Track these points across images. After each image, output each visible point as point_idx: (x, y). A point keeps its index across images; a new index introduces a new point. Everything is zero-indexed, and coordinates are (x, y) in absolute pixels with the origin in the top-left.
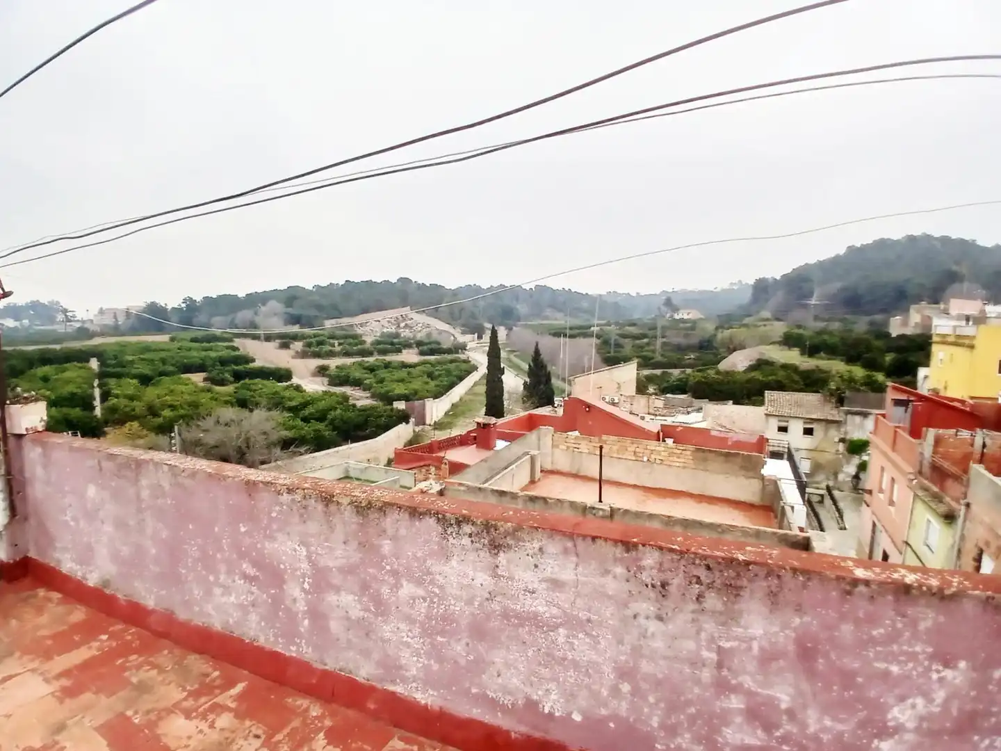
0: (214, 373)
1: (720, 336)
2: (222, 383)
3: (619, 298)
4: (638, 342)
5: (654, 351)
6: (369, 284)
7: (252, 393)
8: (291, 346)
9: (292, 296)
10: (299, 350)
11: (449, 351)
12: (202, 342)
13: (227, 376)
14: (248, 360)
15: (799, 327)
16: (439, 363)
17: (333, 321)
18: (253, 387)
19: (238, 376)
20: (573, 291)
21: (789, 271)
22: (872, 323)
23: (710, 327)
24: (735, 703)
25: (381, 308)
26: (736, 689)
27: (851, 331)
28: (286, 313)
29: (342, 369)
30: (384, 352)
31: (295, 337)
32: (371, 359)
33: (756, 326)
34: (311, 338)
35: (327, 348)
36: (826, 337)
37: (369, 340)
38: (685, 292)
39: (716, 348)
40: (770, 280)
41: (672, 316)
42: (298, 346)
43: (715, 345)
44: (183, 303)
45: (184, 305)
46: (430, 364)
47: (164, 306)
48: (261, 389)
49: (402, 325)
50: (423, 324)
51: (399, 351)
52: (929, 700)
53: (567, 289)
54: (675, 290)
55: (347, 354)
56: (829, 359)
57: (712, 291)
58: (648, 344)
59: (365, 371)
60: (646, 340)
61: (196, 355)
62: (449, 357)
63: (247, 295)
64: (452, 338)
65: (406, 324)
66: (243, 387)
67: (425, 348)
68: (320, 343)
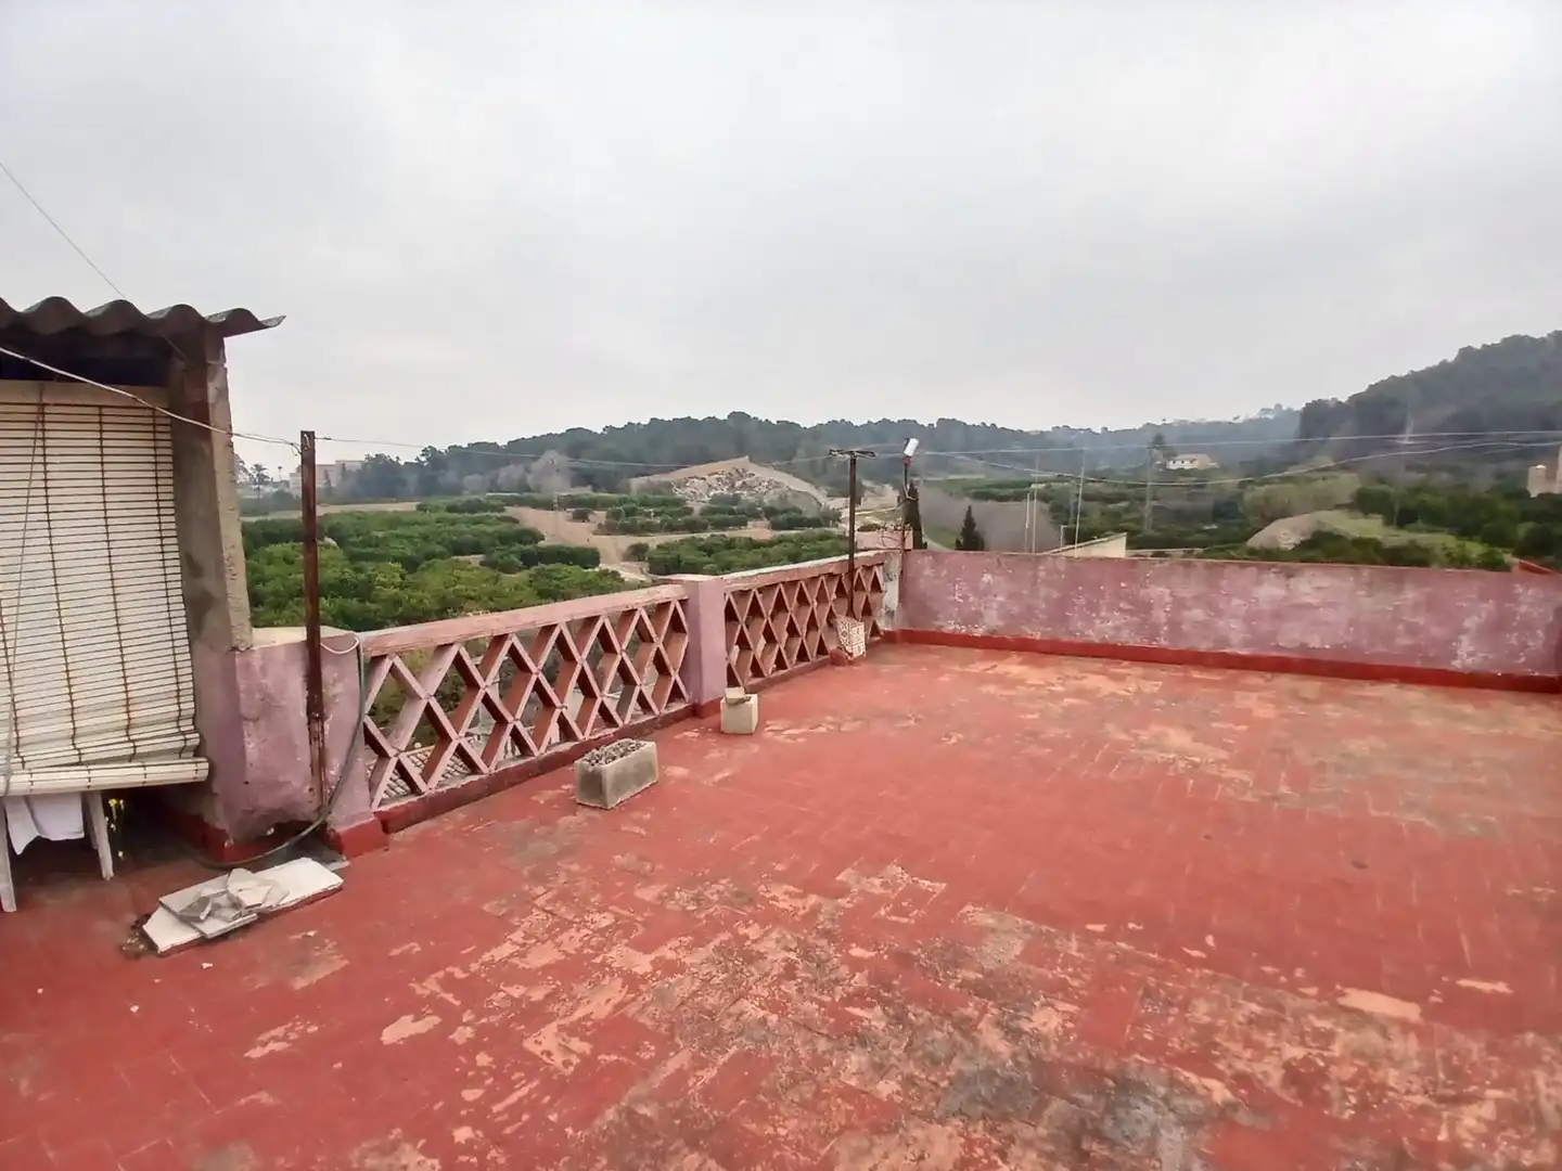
0: (495, 555)
1: (1248, 496)
2: (508, 568)
3: (1073, 437)
4: (1111, 506)
5: (1139, 521)
6: (688, 423)
7: (558, 582)
8: (590, 517)
9: (576, 442)
10: (603, 523)
11: (815, 523)
12: (464, 512)
13: (514, 558)
14: (535, 536)
15: (1381, 481)
16: (802, 539)
17: (642, 480)
18: (555, 574)
19: (528, 560)
20: (999, 426)
21: (1363, 389)
22: (1500, 475)
23: (1230, 482)
24: (1401, 627)
25: (706, 458)
26: (1401, 621)
27: (1464, 487)
28: (573, 469)
29: (667, 549)
30: (722, 525)
31: (594, 504)
32: (705, 536)
33: (1310, 480)
34: (617, 505)
35: (640, 520)
36: (1427, 497)
37: (697, 507)
38: (1183, 425)
39: (1243, 517)
40: (1332, 405)
41: (1164, 465)
42: (600, 516)
43: (1240, 509)
44: (423, 455)
45: (423, 459)
46: (791, 541)
47: (395, 460)
48: (566, 577)
49: (738, 484)
50: (769, 482)
51: (742, 523)
52: (1480, 617)
53: (988, 425)
54: (1167, 422)
55: (671, 529)
56: (1429, 532)
57: (1230, 423)
58: (1127, 510)
59: (698, 552)
60: (1123, 504)
61: (466, 530)
62: (817, 531)
63: (510, 442)
64: (814, 503)
65: (744, 483)
66: (540, 573)
67: (781, 517)
68: (630, 513)
